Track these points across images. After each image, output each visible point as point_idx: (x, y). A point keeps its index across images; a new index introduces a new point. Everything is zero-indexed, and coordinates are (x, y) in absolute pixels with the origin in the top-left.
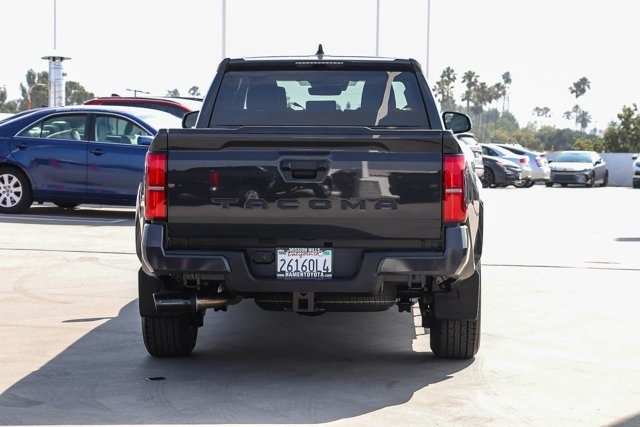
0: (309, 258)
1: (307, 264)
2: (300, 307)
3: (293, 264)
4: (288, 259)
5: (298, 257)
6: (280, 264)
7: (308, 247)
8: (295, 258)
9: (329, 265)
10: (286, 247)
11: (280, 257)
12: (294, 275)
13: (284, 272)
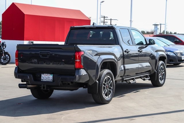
0: (48, 76)
1: (47, 78)
2: (43, 88)
3: (45, 78)
4: (43, 76)
5: (46, 76)
6: (42, 77)
7: (48, 74)
8: (45, 76)
9: (52, 78)
10: (43, 74)
11: (42, 76)
12: (45, 80)
13: (42, 80)
